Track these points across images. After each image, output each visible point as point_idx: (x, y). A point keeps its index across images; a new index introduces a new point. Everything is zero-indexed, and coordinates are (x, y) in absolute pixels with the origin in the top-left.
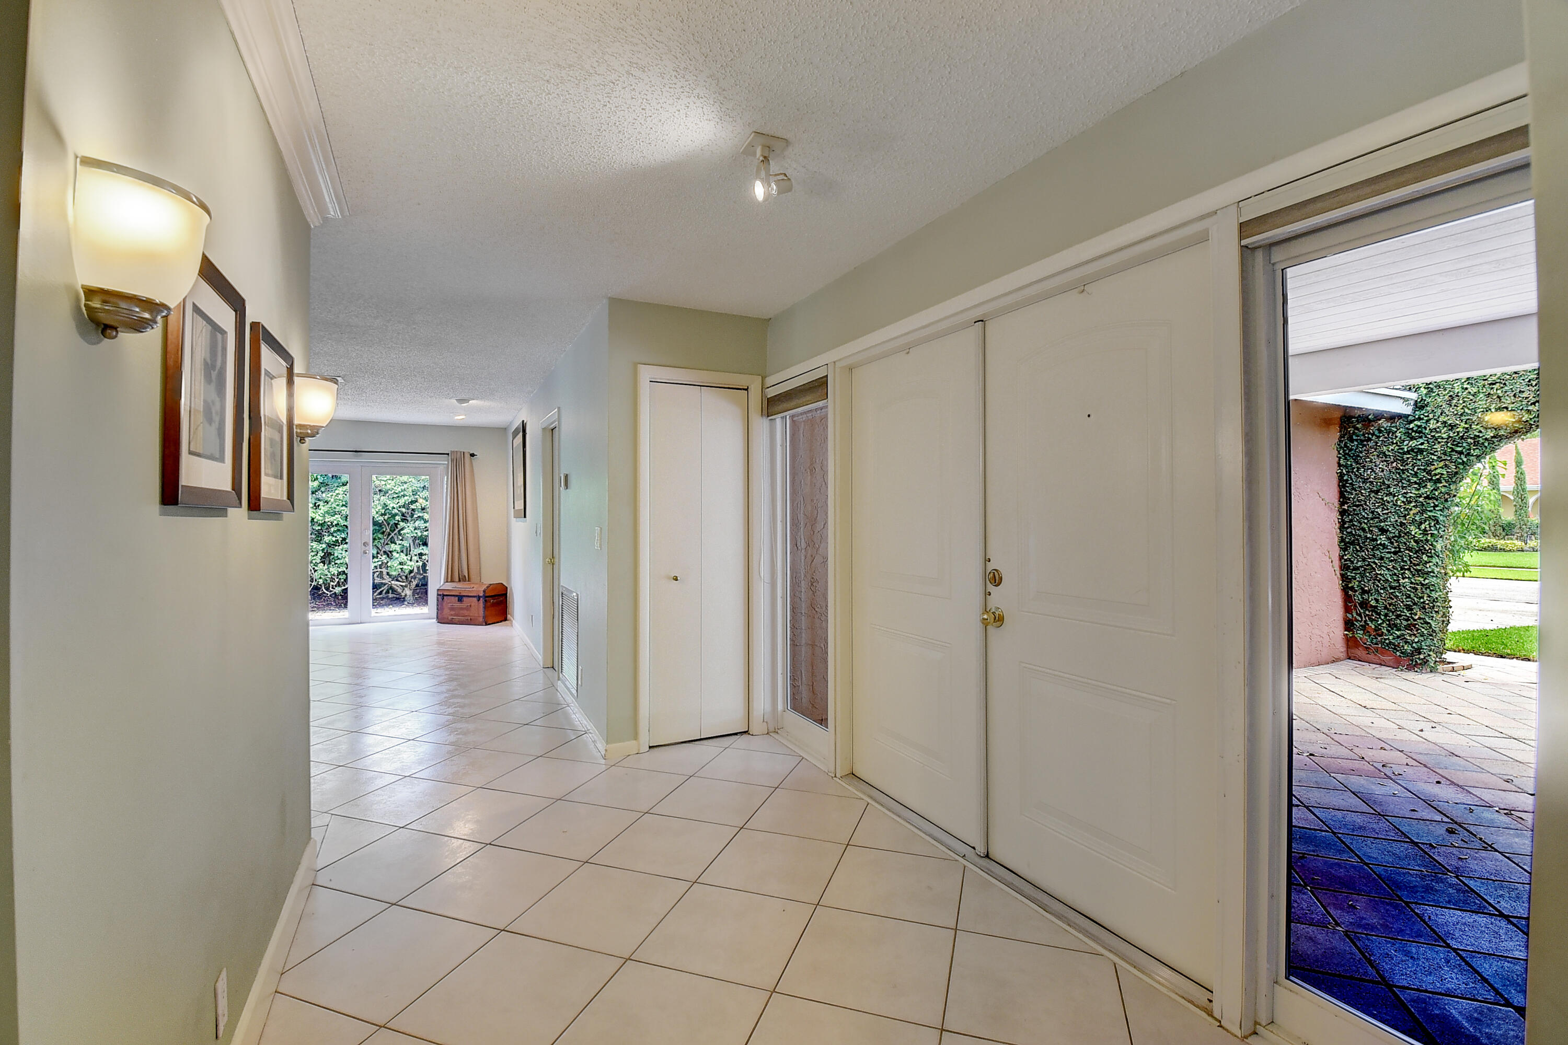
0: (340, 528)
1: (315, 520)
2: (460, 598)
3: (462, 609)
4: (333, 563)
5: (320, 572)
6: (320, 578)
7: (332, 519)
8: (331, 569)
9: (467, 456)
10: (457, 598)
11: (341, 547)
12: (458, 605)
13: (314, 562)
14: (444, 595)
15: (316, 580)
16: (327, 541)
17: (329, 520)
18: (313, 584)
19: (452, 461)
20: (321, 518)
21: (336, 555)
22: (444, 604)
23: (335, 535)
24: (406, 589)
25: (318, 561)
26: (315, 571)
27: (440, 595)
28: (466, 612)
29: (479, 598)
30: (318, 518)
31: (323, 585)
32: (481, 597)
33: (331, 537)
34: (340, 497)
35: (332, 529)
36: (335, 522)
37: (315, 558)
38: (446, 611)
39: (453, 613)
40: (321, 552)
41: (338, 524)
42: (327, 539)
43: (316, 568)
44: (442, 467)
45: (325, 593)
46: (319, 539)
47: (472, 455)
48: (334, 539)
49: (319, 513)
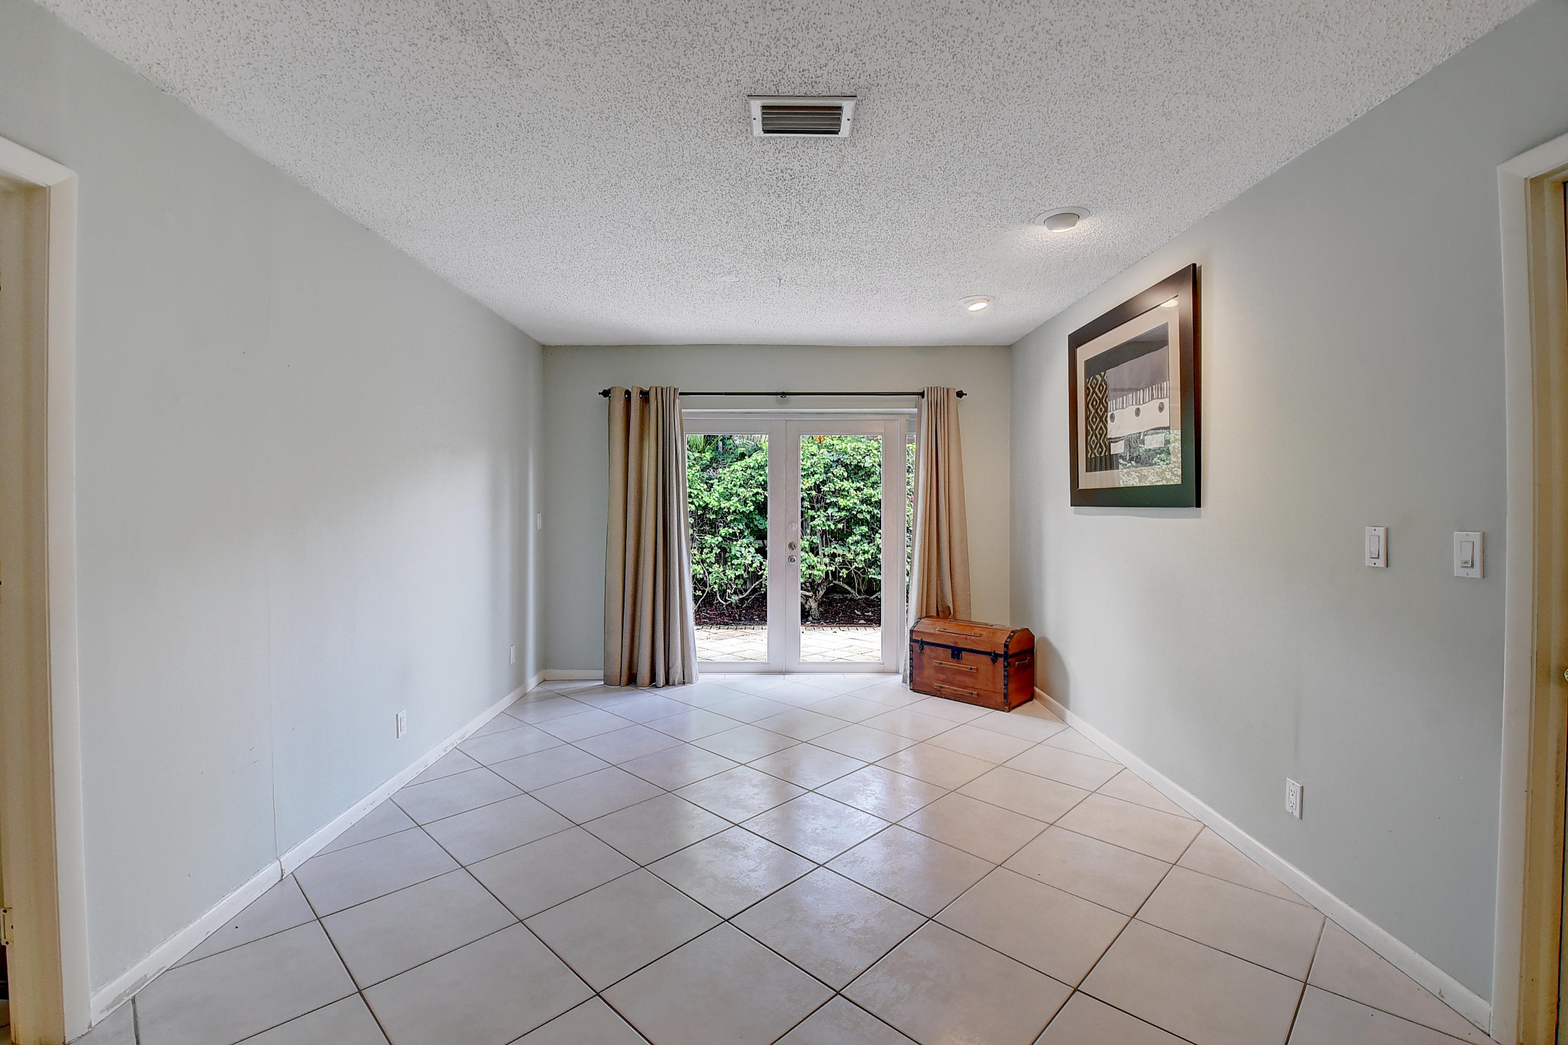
0: (738, 517)
1: (710, 506)
2: (956, 652)
3: (960, 672)
4: (729, 564)
5: (715, 576)
6: (715, 583)
7: (728, 504)
8: (727, 571)
9: (953, 395)
10: (950, 651)
11: (739, 542)
12: (952, 664)
13: (708, 561)
14: (923, 643)
15: (710, 586)
16: (723, 535)
17: (725, 505)
18: (707, 590)
19: (929, 405)
20: (716, 504)
21: (733, 553)
22: (925, 658)
23: (732, 525)
24: (810, 600)
25: (713, 560)
26: (710, 573)
27: (917, 641)
28: (968, 681)
29: (995, 657)
30: (713, 503)
31: (718, 593)
32: (1000, 656)
33: (726, 529)
34: (739, 474)
35: (729, 518)
36: (733, 509)
37: (709, 555)
38: (929, 672)
39: (942, 677)
40: (716, 548)
41: (735, 512)
42: (723, 531)
43: (710, 570)
44: (903, 420)
45: (720, 603)
46: (713, 530)
47: (960, 394)
48: (731, 531)
49: (714, 497)
